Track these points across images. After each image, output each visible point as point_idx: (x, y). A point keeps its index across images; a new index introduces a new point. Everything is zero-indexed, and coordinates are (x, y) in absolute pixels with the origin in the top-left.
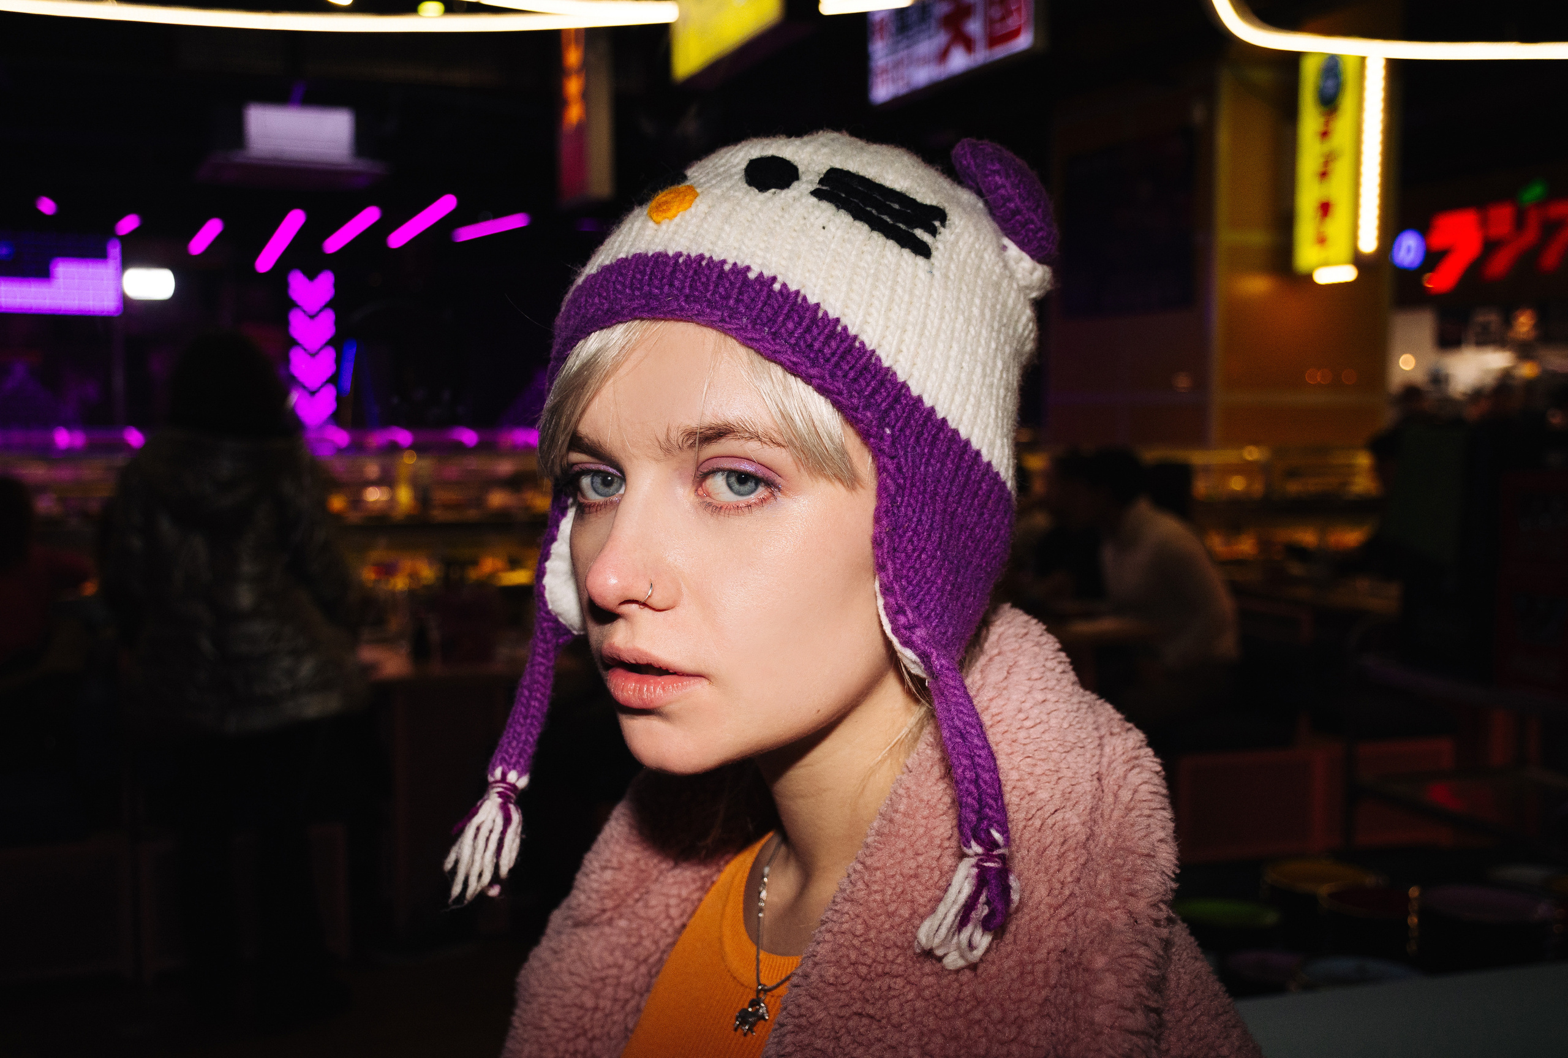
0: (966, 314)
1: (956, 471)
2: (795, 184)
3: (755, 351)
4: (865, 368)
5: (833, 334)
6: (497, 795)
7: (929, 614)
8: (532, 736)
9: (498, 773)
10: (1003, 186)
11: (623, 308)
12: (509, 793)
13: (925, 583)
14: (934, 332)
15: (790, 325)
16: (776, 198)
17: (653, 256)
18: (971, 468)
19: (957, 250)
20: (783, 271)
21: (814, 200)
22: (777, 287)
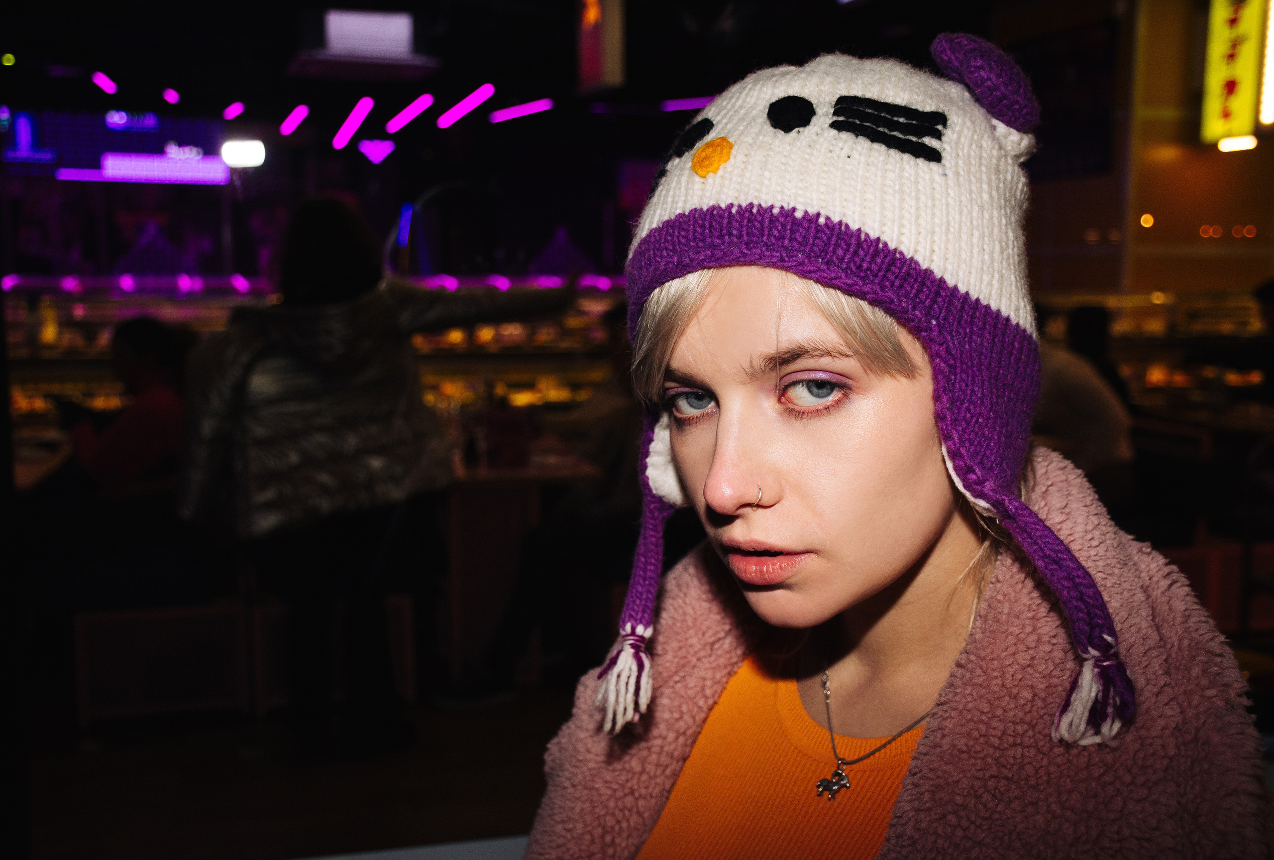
0: (979, 202)
1: (993, 340)
2: (814, 120)
3: (814, 281)
4: (908, 274)
5: (877, 252)
6: (629, 647)
7: (992, 465)
8: (651, 593)
9: (628, 627)
10: (989, 79)
11: (692, 260)
12: (638, 643)
13: (985, 441)
14: (957, 226)
15: (840, 252)
16: (802, 136)
17: (708, 210)
18: (1004, 334)
19: (961, 146)
20: (824, 204)
21: (834, 132)
22: (822, 220)
